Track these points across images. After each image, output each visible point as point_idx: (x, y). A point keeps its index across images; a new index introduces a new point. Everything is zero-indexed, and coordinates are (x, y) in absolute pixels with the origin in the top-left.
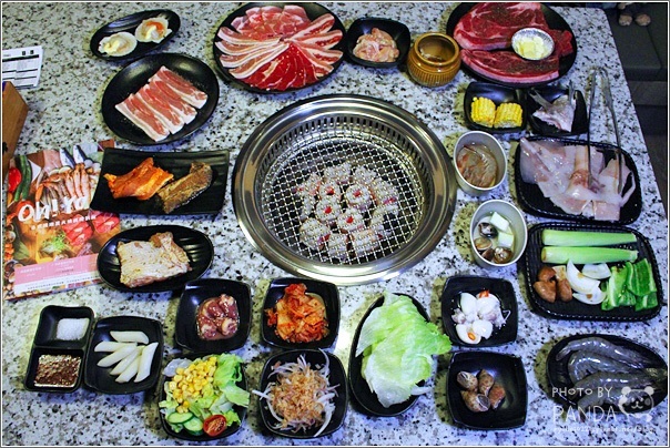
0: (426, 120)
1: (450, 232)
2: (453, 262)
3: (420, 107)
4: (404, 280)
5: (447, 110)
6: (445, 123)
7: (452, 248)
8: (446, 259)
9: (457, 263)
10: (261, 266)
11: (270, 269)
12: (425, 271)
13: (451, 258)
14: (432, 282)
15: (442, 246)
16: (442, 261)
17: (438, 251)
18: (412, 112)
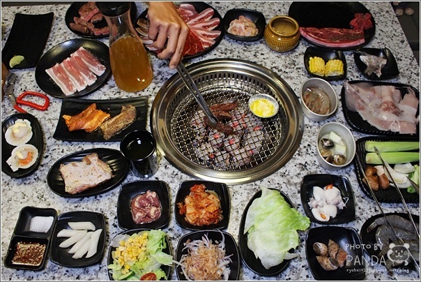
0: (279, 73)
1: (301, 146)
2: (305, 166)
3: (274, 65)
4: (273, 180)
5: (293, 66)
6: (292, 75)
7: (304, 156)
8: (300, 164)
9: (308, 167)
10: (172, 174)
11: (179, 176)
12: (287, 173)
13: (304, 163)
14: (292, 181)
15: (297, 156)
16: (298, 166)
17: (294, 159)
18: (270, 68)
